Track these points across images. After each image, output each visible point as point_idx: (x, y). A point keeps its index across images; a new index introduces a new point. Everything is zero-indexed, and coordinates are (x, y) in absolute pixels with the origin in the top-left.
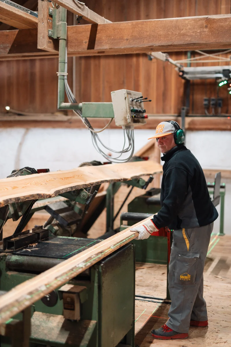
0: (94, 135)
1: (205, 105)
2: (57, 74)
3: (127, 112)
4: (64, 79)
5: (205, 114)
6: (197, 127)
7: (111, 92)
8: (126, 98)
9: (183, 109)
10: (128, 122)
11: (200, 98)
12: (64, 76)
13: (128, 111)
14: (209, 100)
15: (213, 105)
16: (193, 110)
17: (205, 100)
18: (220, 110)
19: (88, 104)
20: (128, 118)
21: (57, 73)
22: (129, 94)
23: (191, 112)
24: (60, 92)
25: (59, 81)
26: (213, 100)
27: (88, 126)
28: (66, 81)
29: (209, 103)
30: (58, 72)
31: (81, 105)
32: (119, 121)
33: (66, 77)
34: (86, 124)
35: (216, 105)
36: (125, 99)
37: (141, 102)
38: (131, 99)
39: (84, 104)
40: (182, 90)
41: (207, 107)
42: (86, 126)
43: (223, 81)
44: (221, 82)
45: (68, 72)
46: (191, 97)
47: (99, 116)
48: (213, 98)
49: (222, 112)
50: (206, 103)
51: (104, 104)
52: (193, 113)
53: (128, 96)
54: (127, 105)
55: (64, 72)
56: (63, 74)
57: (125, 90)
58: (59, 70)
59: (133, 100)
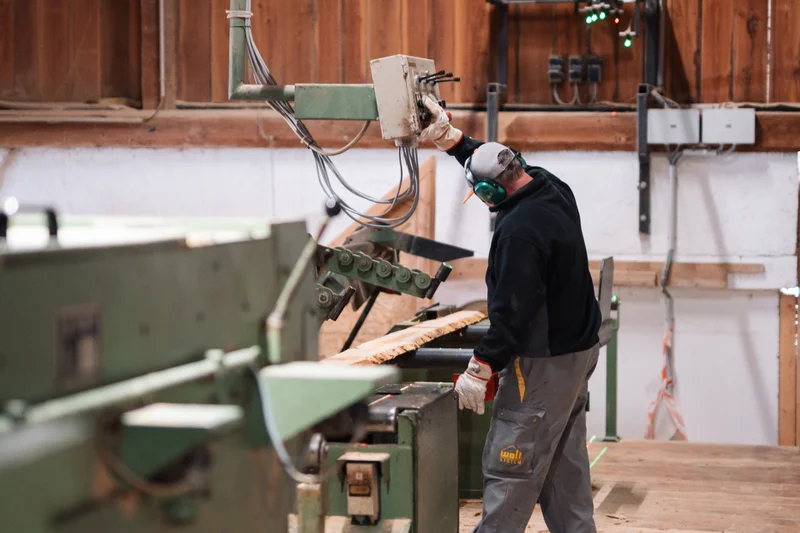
0: (321, 160)
1: (553, 76)
2: (227, 14)
3: (409, 107)
4: (244, 28)
5: (555, 102)
6: (531, 140)
7: (371, 61)
8: (406, 74)
9: (492, 89)
10: (413, 130)
11: (539, 56)
12: (244, 19)
13: (413, 104)
14: (563, 64)
15: (575, 75)
16: (517, 91)
17: (553, 62)
18: (594, 89)
19: (311, 87)
20: (412, 120)
21: (227, 11)
22: (412, 65)
23: (511, 97)
24: (234, 59)
25: (231, 29)
26: (575, 62)
27: (306, 139)
28: (249, 31)
29: (564, 70)
30: (229, 9)
31: (289, 88)
32: (391, 128)
33: (248, 23)
34: (302, 136)
35: (585, 78)
36: (405, 77)
37: (435, 83)
38: (416, 77)
39: (301, 87)
40: (484, 33)
41: (560, 83)
42: (302, 141)
43: (596, 12)
44: (590, 14)
45: (252, 10)
46: (511, 53)
47: (338, 117)
48: (575, 56)
49: (601, 97)
50: (555, 70)
51: (352, 87)
52: (517, 101)
53: (410, 70)
54: (410, 90)
55: (244, 9)
56: (241, 14)
57: (404, 56)
58: (232, 5)
59: (420, 80)
